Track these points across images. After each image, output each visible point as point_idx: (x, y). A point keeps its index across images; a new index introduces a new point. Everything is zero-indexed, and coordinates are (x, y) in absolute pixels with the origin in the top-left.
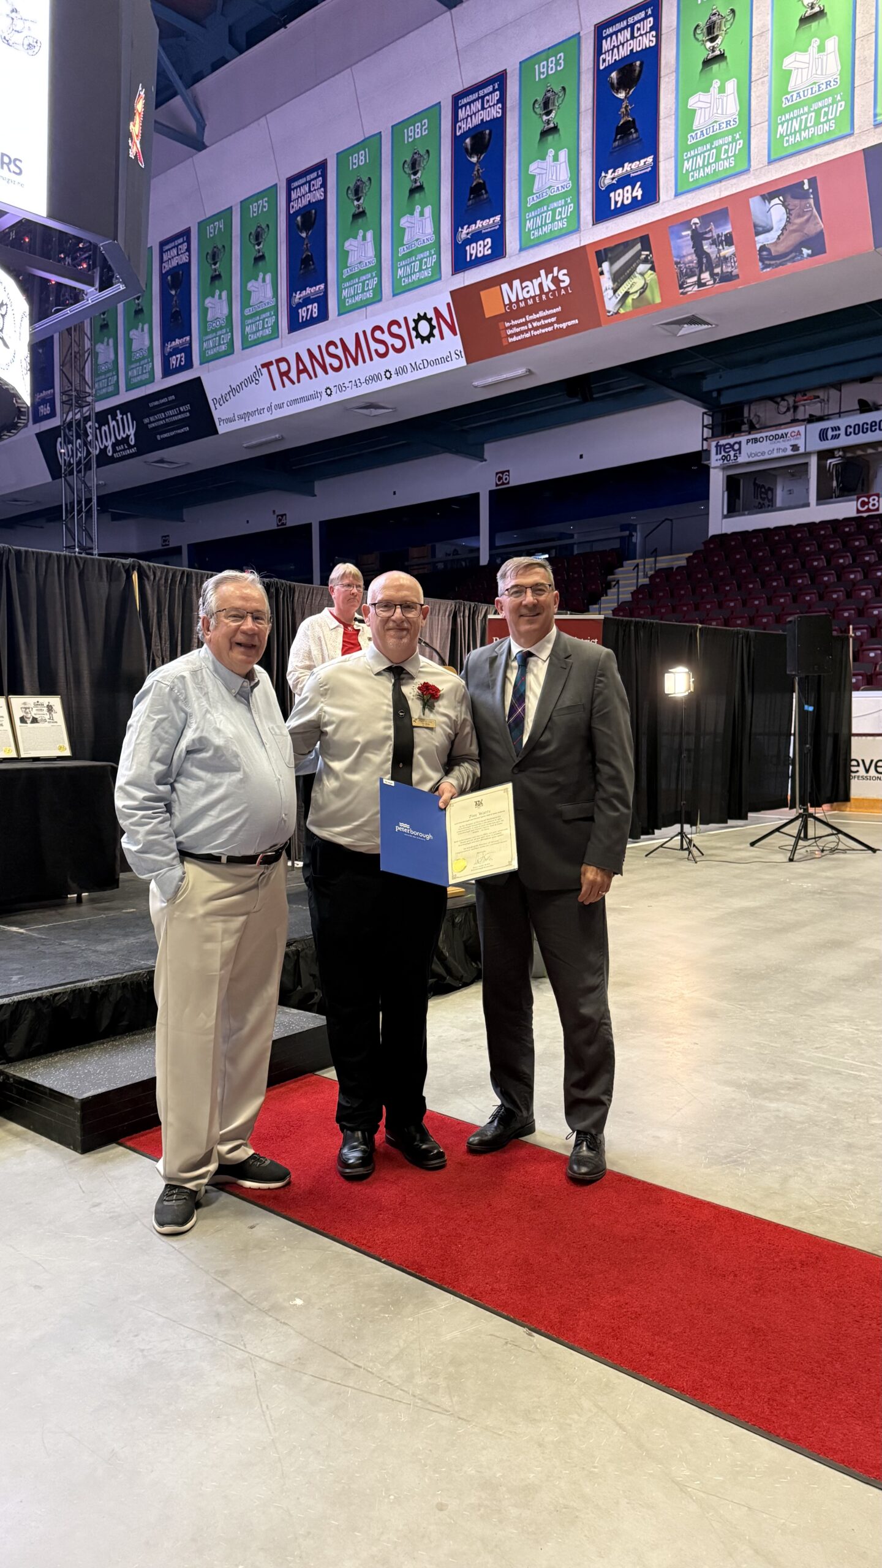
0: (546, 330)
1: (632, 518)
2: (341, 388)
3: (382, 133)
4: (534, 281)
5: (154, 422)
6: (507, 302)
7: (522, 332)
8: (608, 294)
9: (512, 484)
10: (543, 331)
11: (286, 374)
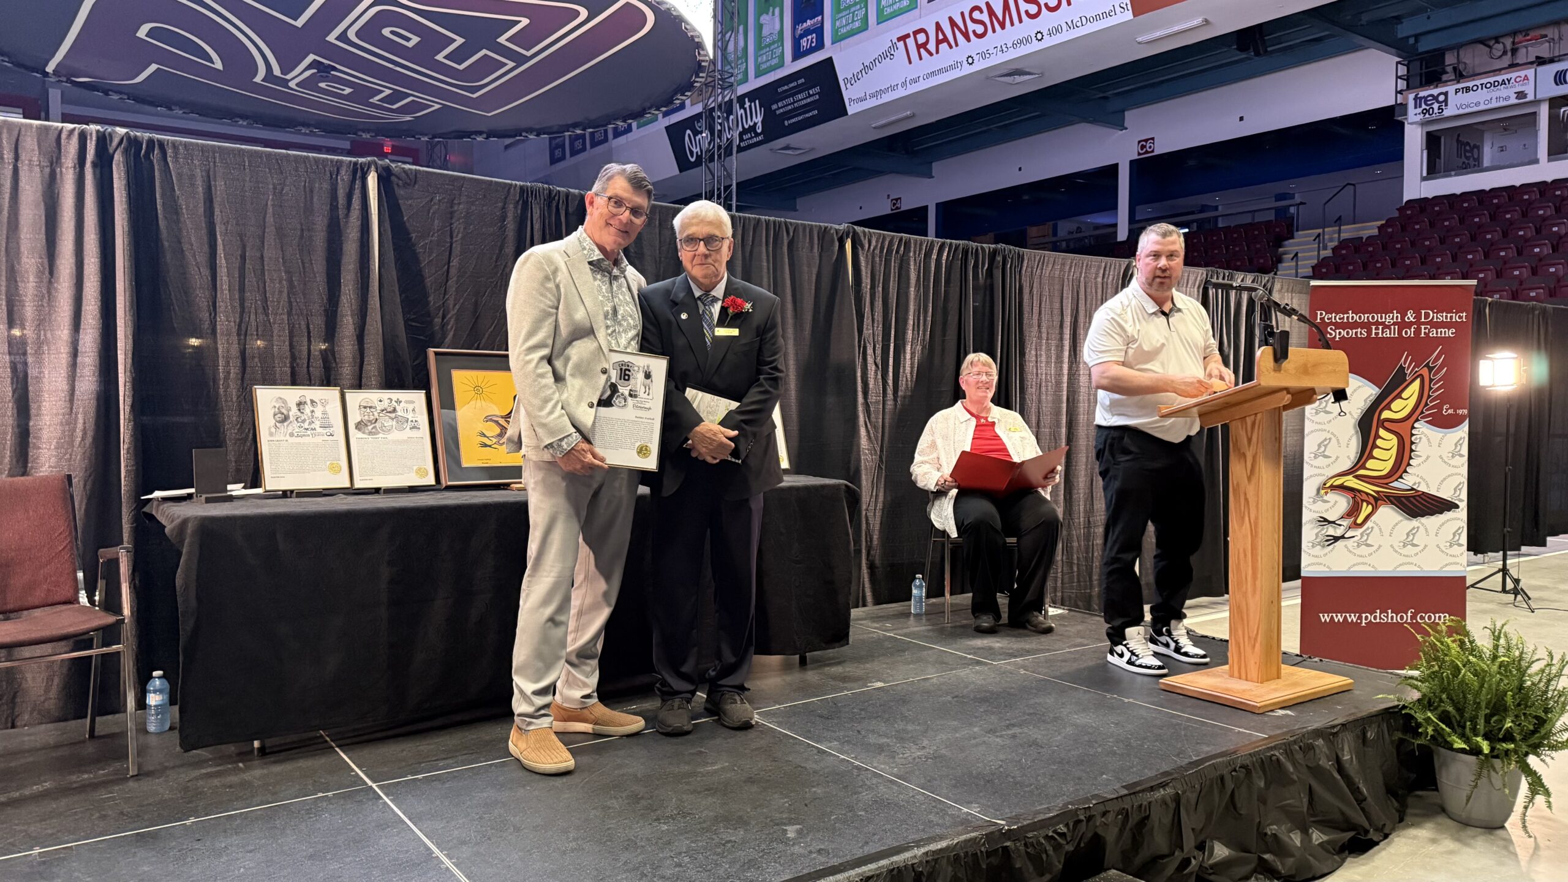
1: (1291, 185)
2: (984, 55)
5: (782, 107)
9: (1156, 153)
11: (924, 45)
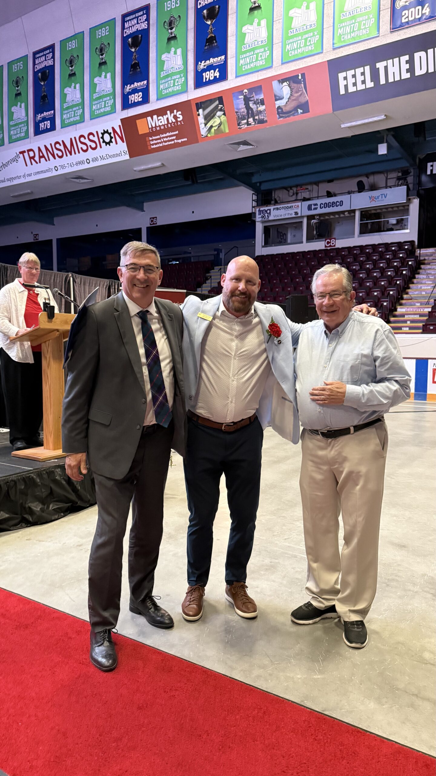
0: (171, 143)
1: (220, 245)
2: (63, 167)
3: (85, 32)
4: (164, 116)
6: (150, 127)
7: (158, 143)
8: (202, 126)
9: (158, 224)
10: (169, 143)
11: (33, 158)
